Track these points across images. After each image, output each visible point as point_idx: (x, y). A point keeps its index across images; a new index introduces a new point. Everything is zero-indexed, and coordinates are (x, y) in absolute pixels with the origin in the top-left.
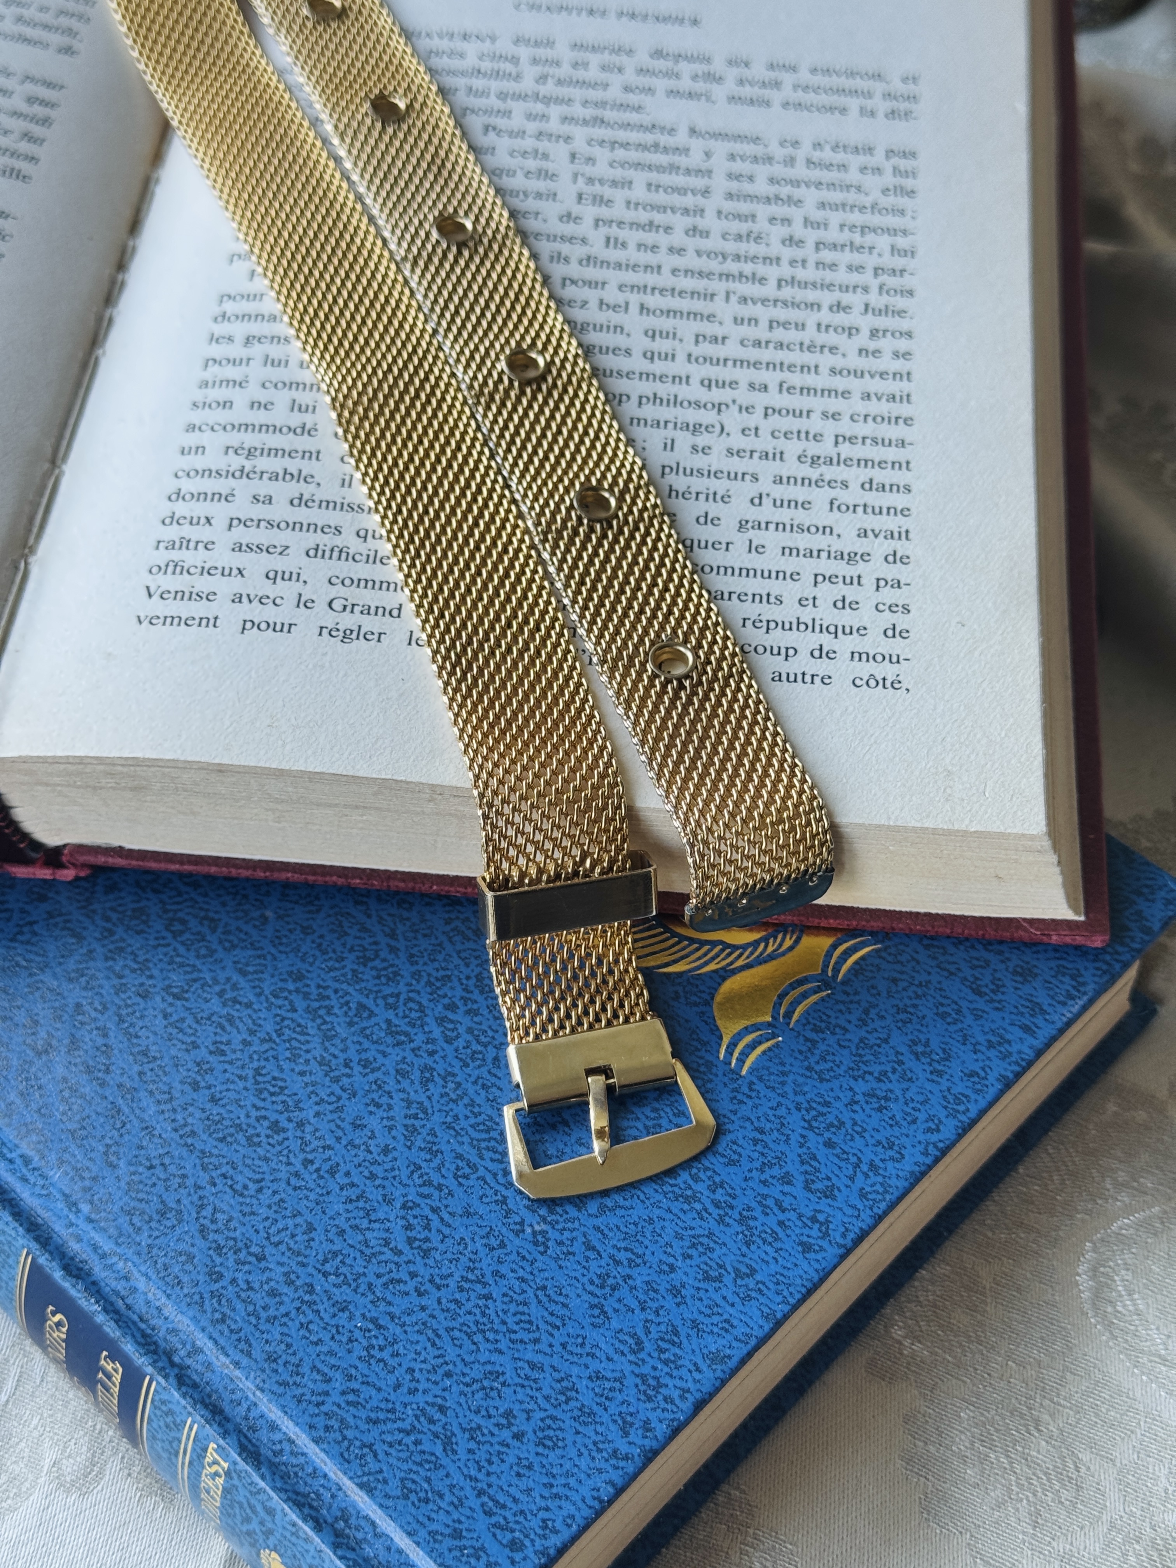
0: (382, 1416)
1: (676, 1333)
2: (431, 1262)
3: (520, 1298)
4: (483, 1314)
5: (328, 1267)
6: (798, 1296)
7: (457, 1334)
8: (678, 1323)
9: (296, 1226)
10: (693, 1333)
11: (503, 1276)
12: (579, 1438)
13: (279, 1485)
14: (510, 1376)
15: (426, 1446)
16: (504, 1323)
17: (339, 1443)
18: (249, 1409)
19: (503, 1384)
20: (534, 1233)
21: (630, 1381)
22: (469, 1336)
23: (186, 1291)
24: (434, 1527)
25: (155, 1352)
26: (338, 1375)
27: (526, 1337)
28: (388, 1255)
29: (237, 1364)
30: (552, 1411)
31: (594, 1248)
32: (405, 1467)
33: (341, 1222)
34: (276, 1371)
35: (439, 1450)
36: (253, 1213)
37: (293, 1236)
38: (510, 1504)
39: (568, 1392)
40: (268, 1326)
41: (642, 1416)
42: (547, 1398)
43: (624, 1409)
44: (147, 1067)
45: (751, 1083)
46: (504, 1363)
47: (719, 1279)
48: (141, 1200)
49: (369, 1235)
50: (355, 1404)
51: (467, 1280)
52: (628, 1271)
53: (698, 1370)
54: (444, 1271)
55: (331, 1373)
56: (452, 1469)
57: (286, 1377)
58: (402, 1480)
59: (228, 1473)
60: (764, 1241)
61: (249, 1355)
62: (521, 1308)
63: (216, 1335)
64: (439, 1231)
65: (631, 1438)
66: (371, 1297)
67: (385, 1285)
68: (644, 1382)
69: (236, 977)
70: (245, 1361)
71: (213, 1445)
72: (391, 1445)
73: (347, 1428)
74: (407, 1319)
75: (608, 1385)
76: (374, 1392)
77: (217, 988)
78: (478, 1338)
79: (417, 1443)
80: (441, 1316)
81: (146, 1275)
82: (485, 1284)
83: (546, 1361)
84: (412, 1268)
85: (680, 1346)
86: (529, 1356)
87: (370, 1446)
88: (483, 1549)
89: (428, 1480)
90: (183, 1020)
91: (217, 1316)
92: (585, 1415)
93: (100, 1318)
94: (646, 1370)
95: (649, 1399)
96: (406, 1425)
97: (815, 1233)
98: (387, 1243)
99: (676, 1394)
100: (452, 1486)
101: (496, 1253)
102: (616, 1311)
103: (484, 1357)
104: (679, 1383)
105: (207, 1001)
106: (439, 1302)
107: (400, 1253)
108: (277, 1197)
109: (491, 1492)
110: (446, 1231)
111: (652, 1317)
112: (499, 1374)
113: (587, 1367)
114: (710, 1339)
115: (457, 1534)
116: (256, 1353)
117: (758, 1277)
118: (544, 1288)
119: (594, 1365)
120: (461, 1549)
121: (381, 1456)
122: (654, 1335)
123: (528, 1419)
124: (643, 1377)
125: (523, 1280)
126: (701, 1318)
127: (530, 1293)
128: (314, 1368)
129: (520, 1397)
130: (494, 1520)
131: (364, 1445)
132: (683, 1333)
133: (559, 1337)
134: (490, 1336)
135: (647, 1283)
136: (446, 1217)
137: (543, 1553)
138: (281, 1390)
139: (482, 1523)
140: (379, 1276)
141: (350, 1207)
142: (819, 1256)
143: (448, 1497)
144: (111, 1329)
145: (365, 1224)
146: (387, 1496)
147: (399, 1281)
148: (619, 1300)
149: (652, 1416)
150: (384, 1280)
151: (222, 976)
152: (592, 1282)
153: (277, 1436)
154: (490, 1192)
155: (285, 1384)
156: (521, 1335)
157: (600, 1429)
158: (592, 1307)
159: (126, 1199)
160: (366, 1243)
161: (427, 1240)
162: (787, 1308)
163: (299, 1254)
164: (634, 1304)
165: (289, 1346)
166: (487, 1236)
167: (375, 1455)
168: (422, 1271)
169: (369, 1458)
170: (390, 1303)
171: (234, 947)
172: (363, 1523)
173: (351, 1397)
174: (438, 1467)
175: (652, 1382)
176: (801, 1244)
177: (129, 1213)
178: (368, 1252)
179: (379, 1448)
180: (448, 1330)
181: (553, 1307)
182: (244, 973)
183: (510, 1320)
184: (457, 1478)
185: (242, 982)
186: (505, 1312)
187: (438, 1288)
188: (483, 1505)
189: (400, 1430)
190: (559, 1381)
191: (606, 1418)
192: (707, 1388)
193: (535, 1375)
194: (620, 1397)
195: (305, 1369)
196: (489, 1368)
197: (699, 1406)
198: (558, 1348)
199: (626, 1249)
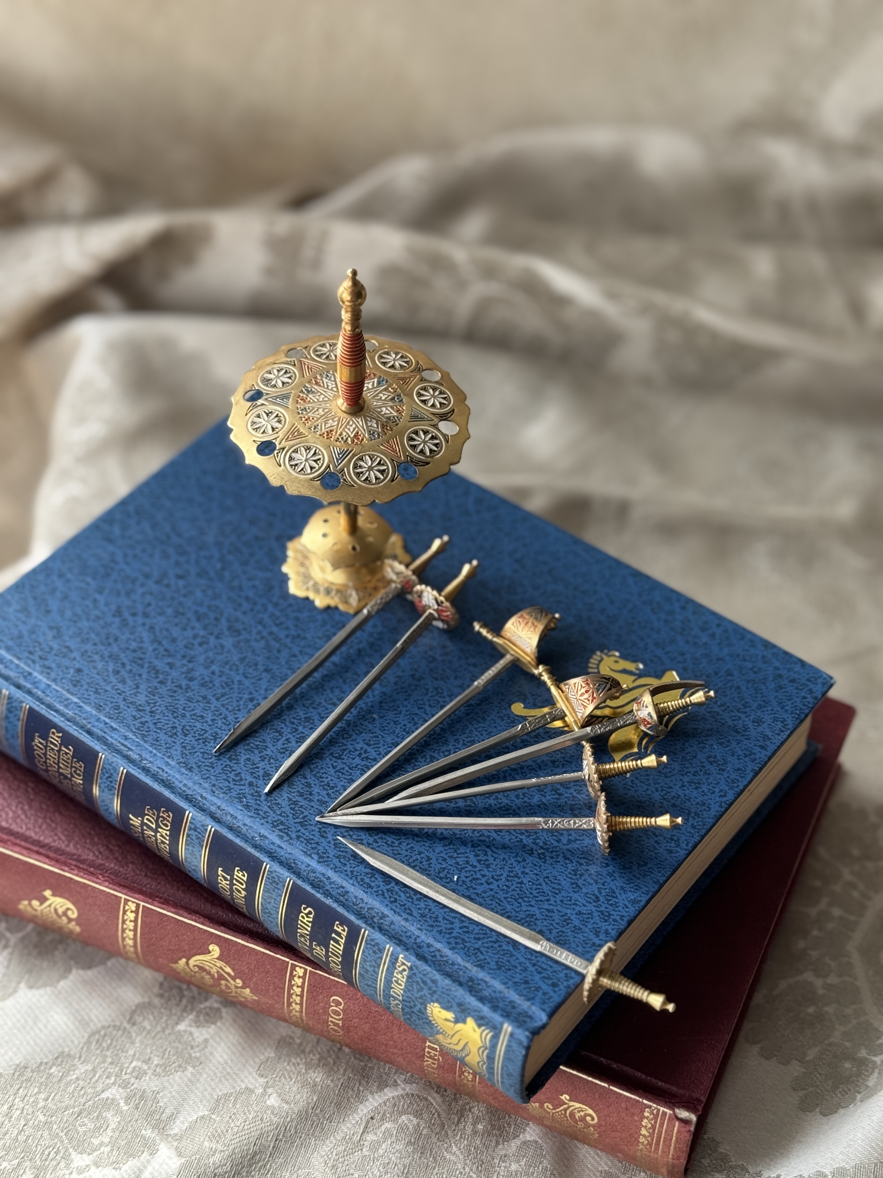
0: (481, 936)
1: (614, 892)
2: (491, 869)
3: (537, 882)
4: (521, 890)
5: (441, 875)
6: (669, 873)
7: (510, 899)
8: (614, 888)
9: (422, 858)
10: (622, 892)
11: (527, 874)
12: (576, 939)
13: (438, 968)
14: (538, 916)
15: (505, 947)
16: (531, 893)
17: (463, 949)
18: (415, 939)
19: (536, 919)
20: (539, 854)
21: (596, 914)
22: (516, 900)
23: (374, 889)
24: (515, 980)
25: (365, 917)
26: (456, 920)
27: (543, 898)
28: (470, 868)
29: (406, 920)
30: (561, 929)
31: (568, 859)
32: (496, 956)
33: (443, 855)
34: (426, 921)
35: (511, 949)
36: (399, 854)
37: (421, 863)
38: (548, 968)
39: (567, 921)
40: (418, 902)
41: (603, 928)
42: (558, 924)
43: (595, 925)
44: (330, 792)
45: (632, 781)
46: (535, 910)
47: (631, 868)
48: (343, 852)
49: (458, 860)
50: (468, 932)
51: (510, 876)
52: (585, 867)
53: (627, 907)
54: (498, 873)
55: (453, 920)
56: (519, 956)
57: (431, 923)
58: (496, 962)
59: (411, 969)
60: (650, 850)
61: (411, 915)
62: (539, 887)
63: (394, 908)
64: (492, 856)
65: (601, 937)
66: (465, 887)
67: (471, 881)
68: (603, 914)
69: (365, 747)
70: (410, 918)
71: (401, 956)
72: (488, 948)
73: (466, 942)
74: (483, 895)
75: (586, 916)
76: (475, 927)
77: (357, 753)
78: (520, 900)
79: (500, 946)
80: (501, 893)
81: (353, 885)
82: (519, 878)
83: (555, 908)
84: (482, 873)
85: (616, 897)
86: (546, 907)
87: (478, 949)
88: (539, 987)
89: (509, 961)
90: (343, 769)
91: (392, 899)
92: (577, 930)
93: (335, 905)
94: (602, 909)
95: (606, 921)
96: (493, 939)
97: (673, 845)
98: (468, 863)
99: (618, 918)
100: (520, 963)
101: (522, 864)
102: (584, 885)
103: (524, 909)
104: (619, 913)
105: (354, 759)
106: (498, 886)
107: (475, 867)
108: (409, 846)
109: (539, 964)
110: (496, 856)
111: (601, 886)
112: (533, 915)
113: (574, 909)
114: (630, 894)
115: (526, 982)
116: (415, 914)
117: (649, 866)
118: (548, 877)
119: (578, 908)
120: (530, 988)
121: (484, 953)
122: (603, 894)
123: (551, 933)
124: (602, 912)
125: (537, 875)
126: (625, 885)
127: (541, 880)
128: (444, 918)
129: (545, 923)
130: (543, 975)
131: (475, 949)
132: (617, 892)
133: (559, 898)
134: (526, 899)
135: (597, 872)
136: (494, 850)
137: (568, 987)
138: (430, 929)
139: (537, 977)
140: (467, 877)
141: (446, 848)
142: (677, 855)
143: (519, 968)
144: (341, 910)
145: (455, 855)
146: (490, 969)
147: (477, 879)
148: (585, 880)
149: (609, 928)
150: (470, 878)
151: (358, 747)
152: (570, 873)
153: (432, 949)
154: (513, 837)
155: (432, 926)
156: (540, 898)
157: (585, 935)
158: (573, 884)
159: (335, 851)
160: (457, 863)
161: (487, 860)
162: (665, 878)
163: (426, 870)
164: (592, 881)
165: (430, 910)
166: (516, 857)
167: (482, 953)
168: (487, 874)
169: (479, 954)
170: (475, 889)
171: (361, 733)
172: (480, 982)
173: (465, 930)
174: (512, 956)
175: (606, 914)
176: (667, 850)
177: (337, 857)
178: (459, 867)
179: (482, 949)
180: (506, 898)
181: (553, 885)
182: (369, 745)
183: (534, 892)
184: (522, 960)
185: (369, 749)
186: (531, 889)
187: (497, 881)
188: (536, 970)
189: (491, 942)
190: (563, 916)
191: (587, 930)
192: (632, 914)
193: (550, 914)
194: (592, 921)
195: (440, 919)
196: (528, 913)
197: (630, 923)
198: (559, 902)
199: (584, 858)
